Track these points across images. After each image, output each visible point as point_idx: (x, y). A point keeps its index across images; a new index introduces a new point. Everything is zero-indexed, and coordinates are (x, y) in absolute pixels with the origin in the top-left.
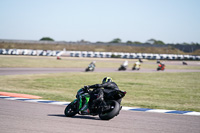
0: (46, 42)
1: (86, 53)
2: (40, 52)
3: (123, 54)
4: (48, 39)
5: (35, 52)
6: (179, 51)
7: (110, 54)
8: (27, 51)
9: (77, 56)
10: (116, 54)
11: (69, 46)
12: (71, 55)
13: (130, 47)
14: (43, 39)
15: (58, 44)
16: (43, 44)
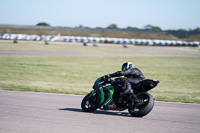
0: (41, 27)
1: (79, 38)
2: (34, 37)
3: (116, 40)
4: (44, 24)
5: (29, 37)
6: (173, 37)
7: (103, 39)
8: (20, 36)
9: (70, 41)
10: (109, 39)
11: (64, 31)
12: (65, 41)
13: (125, 33)
14: (40, 24)
15: (53, 29)
16: (38, 30)
